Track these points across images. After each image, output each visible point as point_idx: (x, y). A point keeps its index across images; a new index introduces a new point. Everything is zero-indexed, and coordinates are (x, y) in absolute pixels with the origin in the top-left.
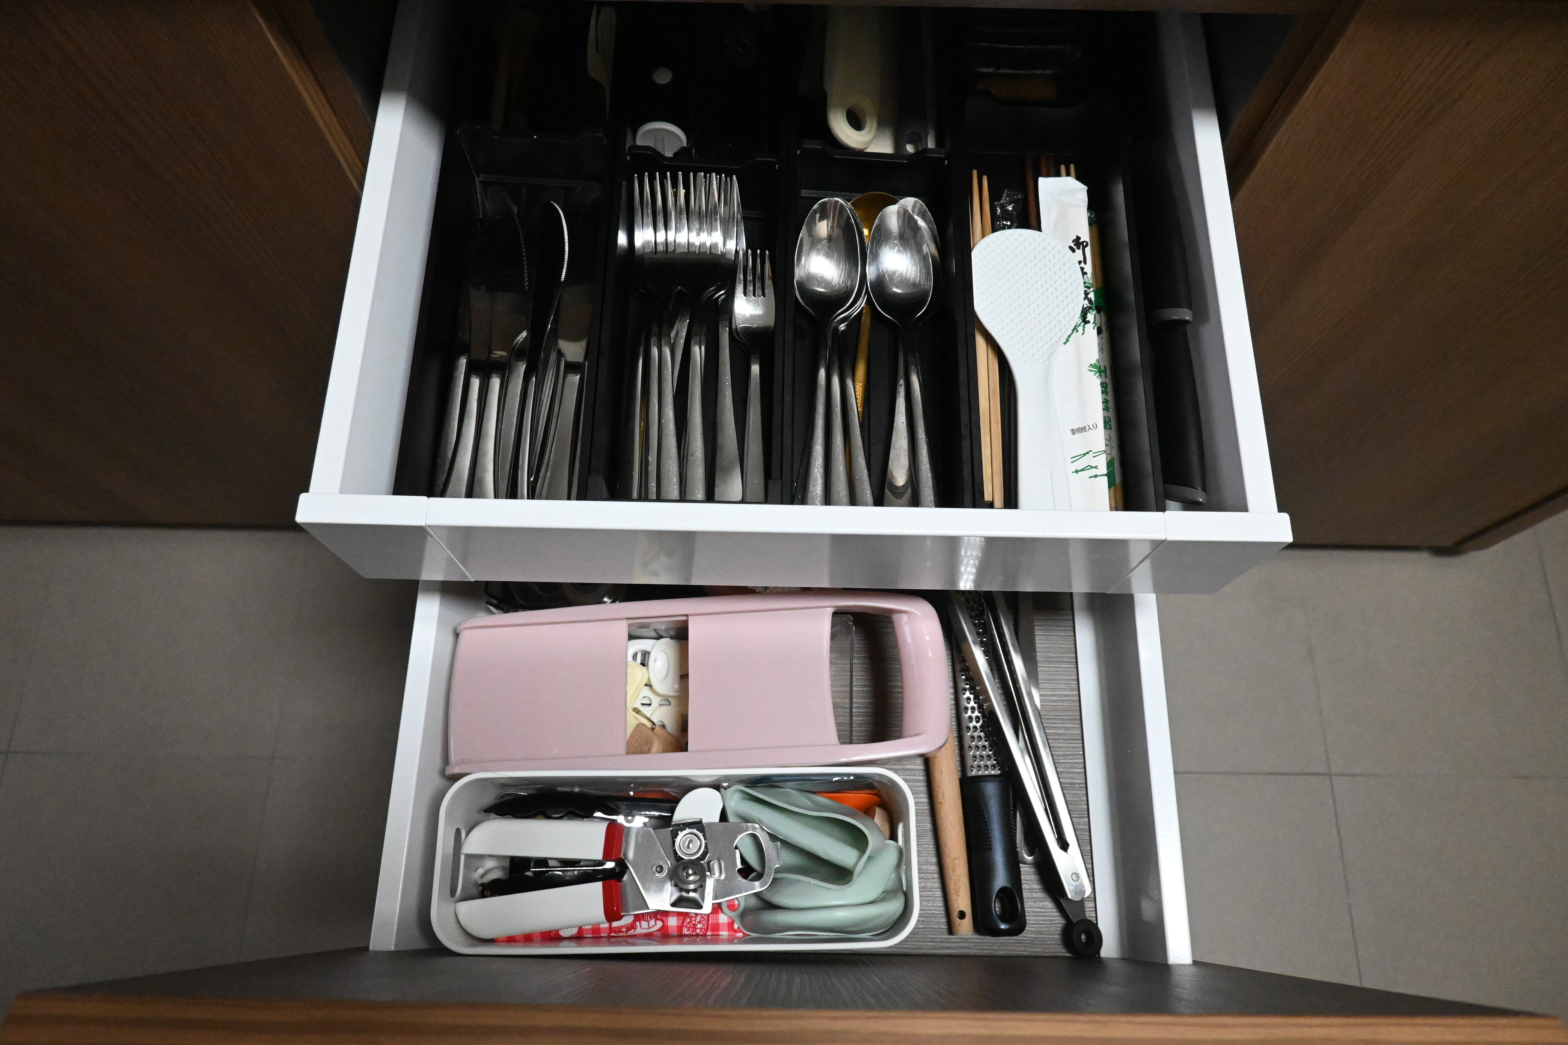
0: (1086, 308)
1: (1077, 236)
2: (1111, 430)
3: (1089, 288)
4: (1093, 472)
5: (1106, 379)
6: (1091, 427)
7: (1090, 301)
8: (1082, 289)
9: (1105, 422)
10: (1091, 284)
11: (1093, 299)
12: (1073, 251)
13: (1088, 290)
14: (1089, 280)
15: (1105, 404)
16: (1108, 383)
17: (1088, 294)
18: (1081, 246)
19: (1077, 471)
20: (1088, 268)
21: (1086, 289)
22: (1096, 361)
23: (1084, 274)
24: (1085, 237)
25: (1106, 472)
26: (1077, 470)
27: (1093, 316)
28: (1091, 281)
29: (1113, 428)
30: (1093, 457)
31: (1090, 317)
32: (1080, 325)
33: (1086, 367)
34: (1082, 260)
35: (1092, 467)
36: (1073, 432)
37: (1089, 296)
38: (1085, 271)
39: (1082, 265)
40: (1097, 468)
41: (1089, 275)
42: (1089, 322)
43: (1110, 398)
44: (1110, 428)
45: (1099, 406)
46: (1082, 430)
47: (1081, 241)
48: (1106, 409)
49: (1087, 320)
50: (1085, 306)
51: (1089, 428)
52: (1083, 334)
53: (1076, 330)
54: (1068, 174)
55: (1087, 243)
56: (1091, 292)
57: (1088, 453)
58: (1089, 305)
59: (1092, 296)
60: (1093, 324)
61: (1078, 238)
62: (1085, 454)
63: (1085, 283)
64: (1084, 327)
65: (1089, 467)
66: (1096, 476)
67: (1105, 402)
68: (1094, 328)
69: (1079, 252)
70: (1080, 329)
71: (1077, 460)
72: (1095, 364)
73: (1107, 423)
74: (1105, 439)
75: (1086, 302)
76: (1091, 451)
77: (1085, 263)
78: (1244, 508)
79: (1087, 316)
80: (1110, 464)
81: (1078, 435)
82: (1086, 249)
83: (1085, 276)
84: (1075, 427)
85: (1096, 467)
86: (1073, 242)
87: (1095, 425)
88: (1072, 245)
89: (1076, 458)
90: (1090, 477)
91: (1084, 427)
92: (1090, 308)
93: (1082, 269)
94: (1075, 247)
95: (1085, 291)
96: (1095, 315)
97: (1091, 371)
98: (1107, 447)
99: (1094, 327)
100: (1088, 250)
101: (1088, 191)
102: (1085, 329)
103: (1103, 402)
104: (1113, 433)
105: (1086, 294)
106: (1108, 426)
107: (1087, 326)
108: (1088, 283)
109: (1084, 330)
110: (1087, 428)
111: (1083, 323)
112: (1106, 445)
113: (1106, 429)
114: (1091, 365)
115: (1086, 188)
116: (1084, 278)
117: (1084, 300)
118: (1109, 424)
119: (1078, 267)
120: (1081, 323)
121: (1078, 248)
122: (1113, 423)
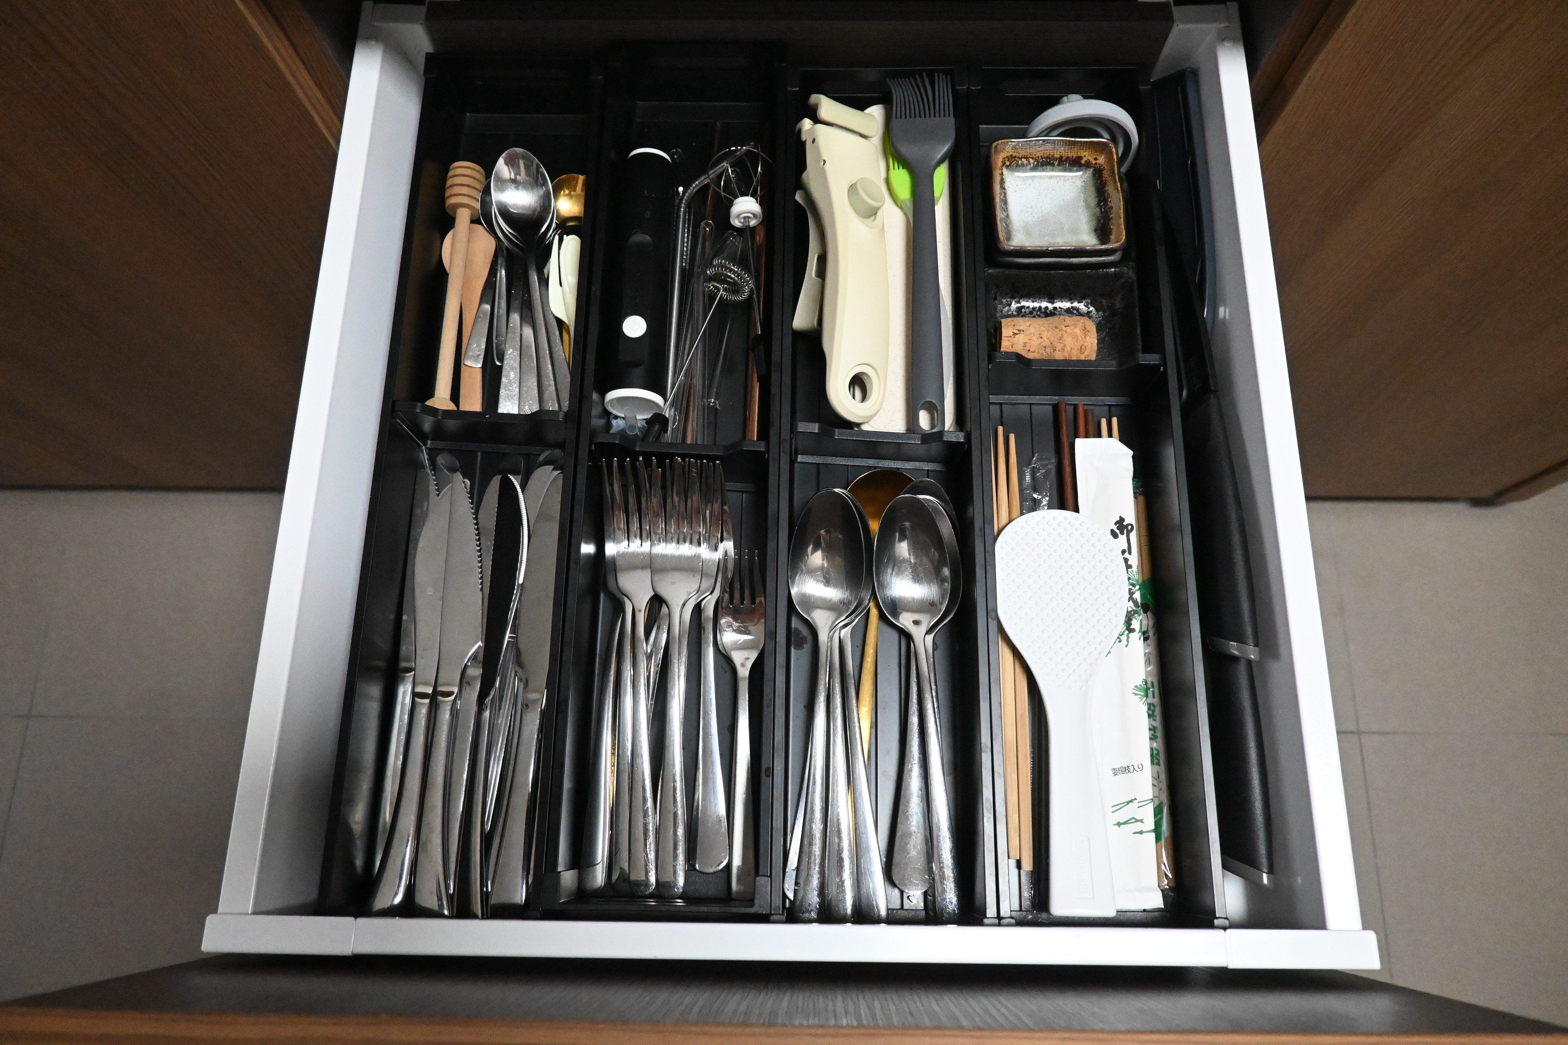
0: (1131, 611)
1: (1120, 517)
2: (1159, 766)
3: (1134, 585)
4: (1138, 827)
5: (1155, 699)
6: (1136, 768)
7: (1135, 602)
8: (1126, 587)
9: (1152, 756)
10: (1137, 581)
11: (1139, 600)
12: (1114, 535)
13: (1133, 588)
14: (1134, 575)
15: (1153, 732)
16: (1156, 704)
17: (1133, 593)
18: (1125, 530)
19: (1119, 824)
20: (1134, 559)
21: (1131, 587)
22: (1142, 682)
23: (1129, 567)
24: (1130, 518)
25: (1153, 827)
26: (1119, 822)
27: (1139, 622)
28: (1136, 577)
29: (1162, 763)
30: (1138, 807)
31: (1136, 624)
32: (1123, 634)
33: (1130, 689)
34: (1126, 549)
35: (1137, 821)
36: (1115, 772)
37: (1134, 596)
38: (1129, 563)
39: (1127, 555)
40: (1143, 822)
41: (1135, 569)
42: (1133, 631)
43: (1158, 723)
44: (1158, 764)
45: (1146, 734)
46: (1126, 770)
47: (1125, 523)
48: (1153, 738)
49: (1132, 627)
50: (1130, 609)
51: (1134, 769)
52: (1127, 646)
53: (1119, 640)
54: (1110, 435)
55: (1132, 525)
56: (1136, 591)
57: (1132, 801)
58: (1135, 609)
59: (1137, 596)
60: (1138, 633)
61: (1122, 520)
62: (1128, 802)
63: (1129, 579)
64: (1128, 637)
65: (1133, 820)
66: (1141, 833)
67: (1152, 729)
68: (1140, 639)
69: (1123, 538)
70: (1124, 638)
71: (1119, 809)
72: (1141, 685)
73: (1154, 758)
74: (1152, 777)
75: (1131, 604)
76: (1135, 799)
77: (1130, 553)
78: (1320, 924)
79: (1132, 622)
80: (1158, 812)
81: (1120, 777)
82: (1131, 534)
83: (1129, 570)
84: (1117, 766)
85: (1141, 821)
86: (1116, 524)
87: (1140, 766)
88: (1115, 528)
89: (1118, 807)
90: (1134, 833)
91: (1128, 767)
92: (1136, 612)
93: (1126, 560)
94: (1118, 532)
95: (1130, 590)
96: (1141, 621)
97: (1136, 694)
98: (1154, 787)
99: (1141, 636)
100: (1133, 536)
101: (1133, 457)
102: (1129, 639)
103: (1150, 729)
104: (1162, 768)
105: (1131, 593)
106: (1156, 761)
107: (1131, 635)
108: (1133, 580)
109: (1128, 641)
110: (1131, 768)
111: (1127, 632)
112: (1153, 785)
113: (1154, 764)
114: (1136, 686)
115: (1131, 453)
116: (1129, 573)
117: (1129, 601)
118: (1157, 759)
119: (1121, 558)
120: (1124, 632)
121: (1122, 533)
122: (1162, 758)
